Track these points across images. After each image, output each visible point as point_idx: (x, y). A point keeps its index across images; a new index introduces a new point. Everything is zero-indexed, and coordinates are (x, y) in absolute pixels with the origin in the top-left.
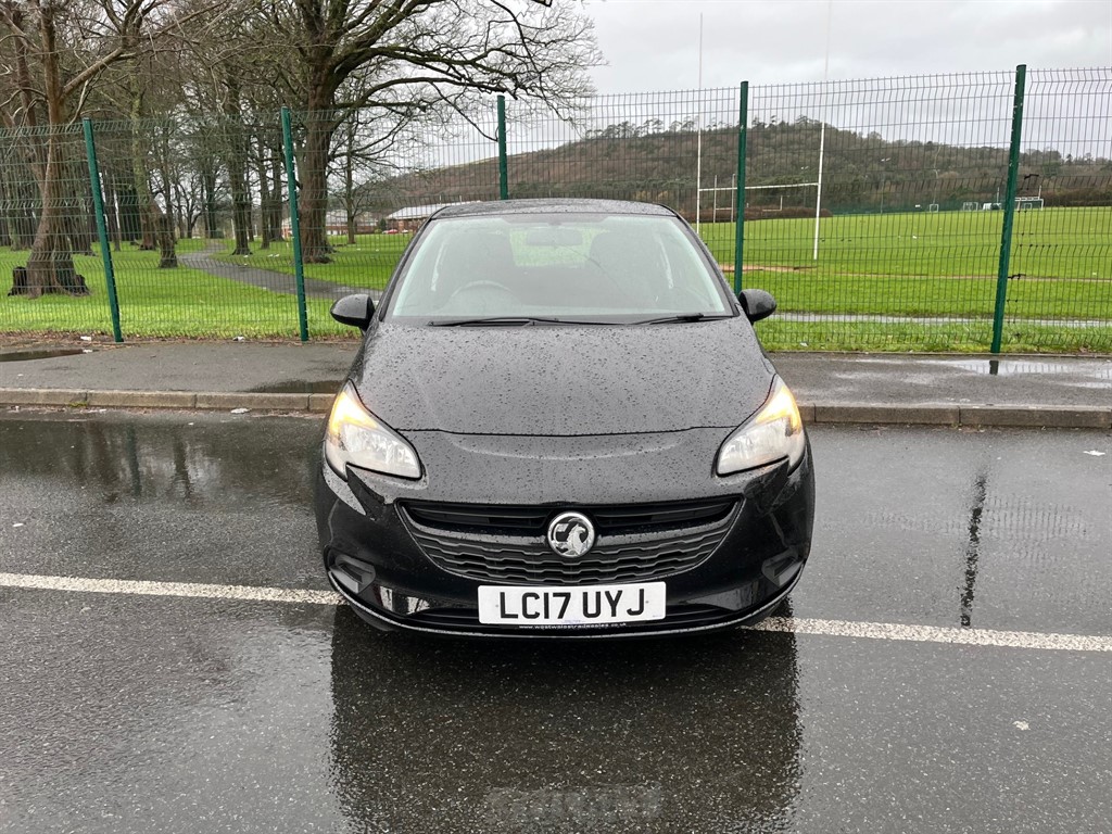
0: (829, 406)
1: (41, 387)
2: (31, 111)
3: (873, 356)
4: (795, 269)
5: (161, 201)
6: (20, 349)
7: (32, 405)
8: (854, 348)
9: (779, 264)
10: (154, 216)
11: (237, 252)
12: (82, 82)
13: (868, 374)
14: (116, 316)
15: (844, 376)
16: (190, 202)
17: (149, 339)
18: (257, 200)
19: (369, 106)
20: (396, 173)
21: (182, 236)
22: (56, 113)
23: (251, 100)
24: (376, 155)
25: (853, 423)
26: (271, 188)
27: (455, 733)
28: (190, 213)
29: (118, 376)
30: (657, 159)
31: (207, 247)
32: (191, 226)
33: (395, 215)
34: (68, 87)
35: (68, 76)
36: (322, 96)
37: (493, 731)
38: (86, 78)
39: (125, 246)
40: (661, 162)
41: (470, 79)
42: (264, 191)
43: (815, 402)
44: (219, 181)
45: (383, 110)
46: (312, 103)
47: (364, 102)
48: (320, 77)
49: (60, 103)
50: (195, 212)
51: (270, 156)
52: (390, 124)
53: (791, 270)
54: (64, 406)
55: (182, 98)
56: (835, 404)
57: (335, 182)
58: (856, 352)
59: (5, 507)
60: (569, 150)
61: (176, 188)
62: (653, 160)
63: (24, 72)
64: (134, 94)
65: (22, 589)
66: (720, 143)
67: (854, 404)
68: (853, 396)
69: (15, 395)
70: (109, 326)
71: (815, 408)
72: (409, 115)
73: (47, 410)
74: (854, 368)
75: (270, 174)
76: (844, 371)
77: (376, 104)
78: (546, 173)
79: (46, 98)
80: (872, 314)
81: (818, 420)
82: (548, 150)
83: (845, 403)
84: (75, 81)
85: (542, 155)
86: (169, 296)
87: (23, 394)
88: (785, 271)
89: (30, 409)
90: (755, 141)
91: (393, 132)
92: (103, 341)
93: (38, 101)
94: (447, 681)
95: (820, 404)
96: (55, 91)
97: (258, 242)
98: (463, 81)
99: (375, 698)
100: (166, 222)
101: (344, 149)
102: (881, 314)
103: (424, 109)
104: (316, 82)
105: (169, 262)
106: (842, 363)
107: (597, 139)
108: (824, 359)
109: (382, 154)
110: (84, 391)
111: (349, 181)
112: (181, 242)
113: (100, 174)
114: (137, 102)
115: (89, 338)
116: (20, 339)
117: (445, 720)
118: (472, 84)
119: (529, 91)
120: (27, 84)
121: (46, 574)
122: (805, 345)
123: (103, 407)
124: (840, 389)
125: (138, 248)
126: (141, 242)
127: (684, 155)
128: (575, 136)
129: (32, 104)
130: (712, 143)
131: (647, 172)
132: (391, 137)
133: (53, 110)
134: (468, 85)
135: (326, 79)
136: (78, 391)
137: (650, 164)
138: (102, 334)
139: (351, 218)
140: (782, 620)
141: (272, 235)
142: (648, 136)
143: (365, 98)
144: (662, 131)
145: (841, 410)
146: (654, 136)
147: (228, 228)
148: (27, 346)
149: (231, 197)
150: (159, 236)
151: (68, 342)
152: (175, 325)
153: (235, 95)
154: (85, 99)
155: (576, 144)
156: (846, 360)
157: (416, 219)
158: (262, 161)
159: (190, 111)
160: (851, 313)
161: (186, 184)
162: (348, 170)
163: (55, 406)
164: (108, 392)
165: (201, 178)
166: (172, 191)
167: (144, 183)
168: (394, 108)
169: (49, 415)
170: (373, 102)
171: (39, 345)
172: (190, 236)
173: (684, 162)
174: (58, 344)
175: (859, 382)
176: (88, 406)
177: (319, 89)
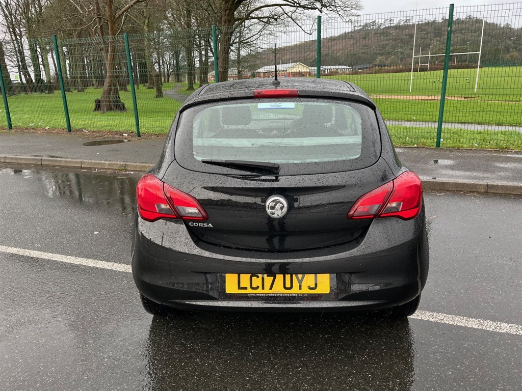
0: (495, 184)
1: (106, 160)
2: (101, 27)
3: (517, 153)
4: (465, 98)
5: (156, 67)
6: (98, 139)
7: (103, 168)
8: (505, 147)
9: (456, 95)
10: (153, 74)
11: (189, 89)
12: (123, 13)
13: (516, 164)
14: (138, 125)
15: (502, 165)
16: (169, 66)
17: (152, 136)
18: (197, 65)
19: (251, 19)
20: (260, 50)
21: (165, 82)
22: (112, 29)
23: (196, 18)
24: (252, 43)
25: (510, 194)
26: (204, 59)
27: (303, 377)
28: (168, 71)
29: (139, 156)
30: (389, 40)
31: (175, 87)
32: (169, 76)
33: (259, 70)
34: (117, 16)
35: (117, 9)
36: (228, 15)
37: (323, 378)
38: (125, 11)
39: (141, 86)
40: (391, 41)
41: (299, 4)
42: (201, 61)
43: (488, 181)
44: (181, 56)
45: (256, 21)
46: (223, 19)
47: (248, 17)
48: (228, 6)
49: (113, 23)
50: (171, 70)
51: (203, 44)
52: (259, 27)
53: (463, 99)
54: (116, 169)
55: (166, 18)
56: (499, 183)
57: (233, 56)
58: (506, 150)
59: (91, 223)
60: (345, 36)
61: (163, 59)
62: (387, 40)
63: (98, 9)
64: (145, 17)
65: (97, 268)
66: (424, 30)
67: (510, 184)
68: (508, 178)
69: (96, 164)
70: (134, 129)
71: (487, 185)
72: (268, 23)
73: (109, 171)
74: (507, 160)
75: (203, 53)
76: (502, 162)
77: (253, 18)
78: (333, 48)
79: (108, 21)
80: (511, 125)
81: (489, 191)
82: (334, 37)
83: (505, 183)
84: (120, 13)
85: (331, 39)
86: (160, 112)
87: (99, 163)
88: (459, 99)
89: (102, 171)
90: (443, 29)
91: (261, 31)
92: (132, 136)
93: (104, 22)
94: (298, 343)
95: (490, 183)
96: (111, 17)
97: (198, 84)
98: (296, 4)
99: (261, 349)
100: (158, 76)
101: (237, 40)
102: (516, 126)
103: (276, 19)
104: (226, 8)
105: (160, 94)
106: (500, 157)
107: (360, 30)
108: (489, 154)
109: (254, 42)
110: (125, 163)
111: (239, 55)
112: (165, 84)
113: (131, 54)
114: (147, 21)
115: (126, 135)
116: (98, 134)
117: (297, 368)
118: (300, 6)
119: (328, 8)
120: (99, 15)
121: (108, 261)
122: (476, 145)
123: (132, 171)
124: (500, 173)
125: (147, 87)
126: (147, 85)
127: (403, 37)
128: (349, 28)
129: (101, 24)
130: (420, 30)
131: (384, 47)
132: (259, 34)
133: (111, 26)
134: (298, 7)
135: (230, 7)
136: (122, 163)
137: (385, 42)
138: (132, 132)
139: (239, 72)
140: (482, 321)
141: (204, 81)
142: (386, 28)
143: (248, 15)
144: (392, 25)
145: (503, 187)
146: (389, 27)
147: (185, 77)
148: (101, 138)
149: (186, 63)
150: (155, 82)
151: (117, 136)
152: (163, 129)
153: (189, 16)
154: (125, 20)
155: (348, 33)
156: (501, 155)
157: (269, 72)
158: (200, 47)
159: (170, 24)
160: (499, 124)
161: (167, 58)
162: (238, 49)
163: (112, 169)
164: (134, 164)
165: (173, 55)
166: (161, 61)
167: (149, 59)
168: (261, 19)
169: (110, 174)
170: (252, 17)
171: (106, 138)
172: (168, 81)
173: (403, 41)
174: (114, 138)
175: (511, 169)
176: (126, 170)
177: (227, 12)
